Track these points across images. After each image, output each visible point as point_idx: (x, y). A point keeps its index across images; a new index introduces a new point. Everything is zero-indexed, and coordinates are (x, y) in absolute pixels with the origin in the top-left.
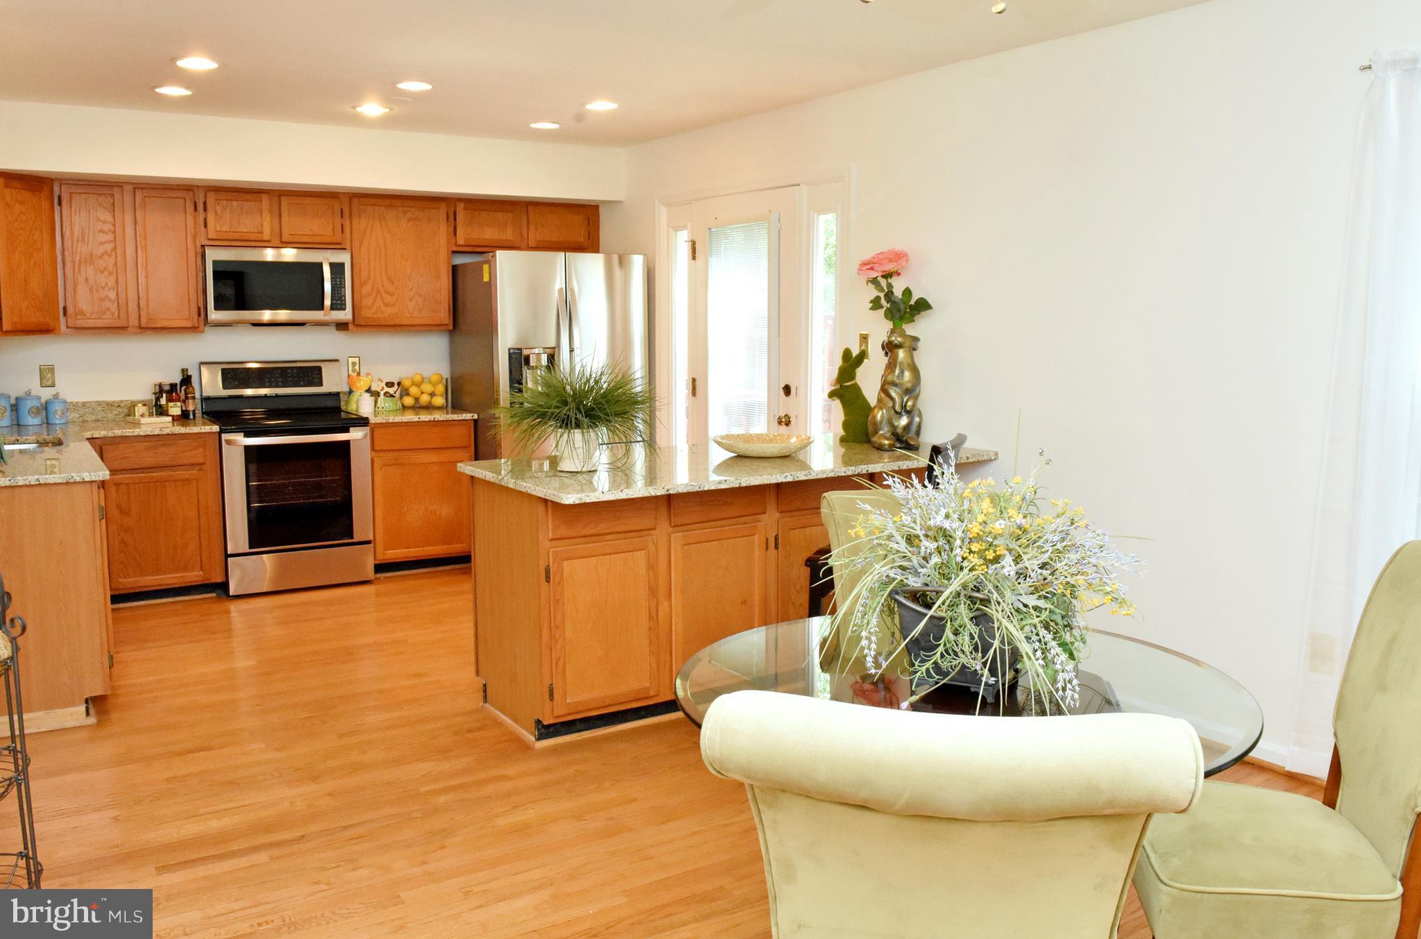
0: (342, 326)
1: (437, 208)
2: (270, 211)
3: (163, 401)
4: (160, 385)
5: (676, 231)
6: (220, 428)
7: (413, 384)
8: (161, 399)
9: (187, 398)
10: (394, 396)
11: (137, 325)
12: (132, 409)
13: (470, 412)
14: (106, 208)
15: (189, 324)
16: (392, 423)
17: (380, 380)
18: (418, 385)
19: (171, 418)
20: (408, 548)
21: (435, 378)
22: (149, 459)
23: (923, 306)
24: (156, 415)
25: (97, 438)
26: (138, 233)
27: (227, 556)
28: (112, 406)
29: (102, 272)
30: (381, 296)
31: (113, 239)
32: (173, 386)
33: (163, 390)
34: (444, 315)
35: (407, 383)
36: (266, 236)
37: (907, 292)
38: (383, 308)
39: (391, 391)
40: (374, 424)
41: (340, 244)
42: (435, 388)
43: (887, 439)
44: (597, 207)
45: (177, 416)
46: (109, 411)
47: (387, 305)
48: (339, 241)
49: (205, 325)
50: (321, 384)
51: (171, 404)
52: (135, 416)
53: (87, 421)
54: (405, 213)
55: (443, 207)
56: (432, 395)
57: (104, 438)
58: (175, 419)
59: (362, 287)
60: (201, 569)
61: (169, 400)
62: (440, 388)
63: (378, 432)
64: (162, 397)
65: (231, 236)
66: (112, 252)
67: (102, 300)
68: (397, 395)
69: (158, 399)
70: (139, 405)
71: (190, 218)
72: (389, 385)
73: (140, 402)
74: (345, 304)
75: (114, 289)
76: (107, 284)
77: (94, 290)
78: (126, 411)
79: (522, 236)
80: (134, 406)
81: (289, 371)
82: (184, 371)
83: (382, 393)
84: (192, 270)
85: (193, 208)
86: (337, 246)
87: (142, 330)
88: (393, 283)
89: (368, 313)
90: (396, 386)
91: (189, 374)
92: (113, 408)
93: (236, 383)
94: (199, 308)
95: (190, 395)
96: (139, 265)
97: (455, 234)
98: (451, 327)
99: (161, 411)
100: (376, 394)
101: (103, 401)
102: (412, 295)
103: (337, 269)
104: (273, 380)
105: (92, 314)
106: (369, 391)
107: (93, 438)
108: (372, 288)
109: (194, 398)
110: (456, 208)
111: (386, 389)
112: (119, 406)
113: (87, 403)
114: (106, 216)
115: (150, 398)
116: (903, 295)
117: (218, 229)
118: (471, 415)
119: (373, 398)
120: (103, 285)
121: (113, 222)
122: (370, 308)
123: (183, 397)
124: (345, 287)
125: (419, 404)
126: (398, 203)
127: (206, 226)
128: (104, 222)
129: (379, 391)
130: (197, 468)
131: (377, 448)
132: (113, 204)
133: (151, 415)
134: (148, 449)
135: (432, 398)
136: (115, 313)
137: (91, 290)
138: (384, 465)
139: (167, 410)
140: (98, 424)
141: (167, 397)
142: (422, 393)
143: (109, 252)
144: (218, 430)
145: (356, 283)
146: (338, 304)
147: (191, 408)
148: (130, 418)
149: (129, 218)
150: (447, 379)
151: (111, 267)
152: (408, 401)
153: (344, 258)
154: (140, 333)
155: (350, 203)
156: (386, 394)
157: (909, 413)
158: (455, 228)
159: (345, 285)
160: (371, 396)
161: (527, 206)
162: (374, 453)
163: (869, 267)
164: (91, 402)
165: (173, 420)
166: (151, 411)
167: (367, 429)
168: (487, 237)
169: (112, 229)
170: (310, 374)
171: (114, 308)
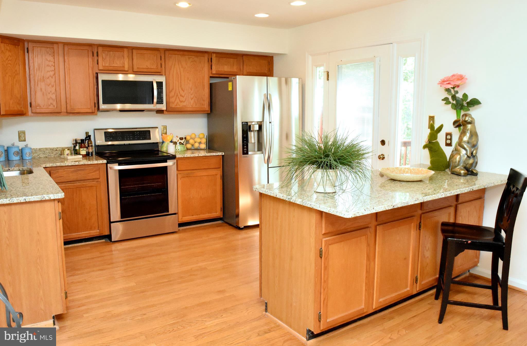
0: (160, 112)
1: (204, 56)
2: (128, 57)
3: (77, 148)
4: (76, 140)
5: (316, 67)
6: (107, 161)
7: (191, 138)
8: (76, 147)
9: (89, 146)
10: (183, 144)
11: (65, 111)
12: (63, 151)
13: (220, 152)
14: (50, 55)
15: (90, 111)
16: (186, 157)
17: (177, 137)
18: (193, 139)
19: (82, 156)
20: (192, 216)
21: (201, 136)
22: (73, 176)
23: (475, 103)
24: (74, 154)
25: (48, 167)
26: (66, 67)
27: (111, 222)
28: (53, 150)
29: (49, 85)
30: (178, 98)
31: (54, 69)
32: (82, 140)
33: (77, 142)
34: (206, 106)
35: (188, 138)
36: (126, 69)
37: (465, 96)
38: (179, 103)
39: (182, 141)
40: (178, 158)
41: (160, 72)
42: (201, 140)
43: (462, 170)
44: (272, 57)
45: (84, 155)
46: (52, 153)
47: (181, 102)
48: (159, 71)
49: (98, 111)
50: (150, 139)
51: (81, 149)
52: (64, 155)
53: (41, 158)
54: (189, 58)
55: (206, 56)
56: (200, 143)
57: (52, 167)
58: (84, 156)
59: (170, 93)
60: (98, 229)
61: (81, 147)
62: (204, 140)
63: (179, 162)
64: (77, 146)
65: (110, 68)
66: (53, 76)
67: (48, 99)
68: (185, 144)
69: (75, 147)
70: (66, 150)
71: (90, 60)
72: (181, 139)
73: (67, 148)
74: (163, 101)
75: (54, 94)
76: (51, 91)
77: (45, 95)
78: (60, 152)
79: (240, 69)
80: (64, 150)
81: (136, 133)
82: (87, 133)
83: (178, 143)
84: (92, 85)
85: (92, 54)
86: (158, 73)
87: (68, 114)
88: (184, 91)
89: (173, 106)
90: (184, 139)
91: (89, 134)
92: (54, 151)
93: (111, 138)
94: (95, 103)
95: (90, 145)
96: (66, 83)
97: (211, 69)
98: (209, 112)
99: (76, 153)
100: (175, 143)
101: (49, 148)
102: (192, 97)
103: (160, 85)
104: (128, 137)
105: (44, 106)
106: (171, 142)
107: (46, 167)
108: (175, 94)
109: (92, 146)
110: (212, 56)
111: (180, 141)
112: (56, 150)
113: (41, 149)
114: (51, 58)
115: (71, 146)
116: (463, 97)
117: (104, 65)
118: (222, 153)
119: (174, 145)
120: (49, 92)
121: (54, 62)
122: (173, 103)
123: (87, 145)
124: (163, 93)
125: (194, 147)
126: (186, 53)
127: (98, 64)
128: (50, 61)
129: (177, 142)
130: (96, 180)
131: (179, 169)
132: (54, 52)
133: (71, 154)
134: (72, 172)
135: (199, 144)
136: (55, 105)
137: (43, 94)
138: (182, 177)
139: (80, 152)
140: (47, 159)
141: (79, 145)
142: (195, 142)
143: (52, 76)
144: (106, 162)
145: (168, 91)
146: (160, 101)
147: (90, 151)
148: (62, 156)
149: (61, 59)
150: (207, 136)
151: (53, 83)
152: (189, 146)
153: (162, 79)
154: (67, 115)
155: (165, 53)
156: (180, 143)
157: (474, 157)
158: (211, 66)
159: (163, 92)
160: (173, 144)
161: (243, 56)
162: (177, 171)
163: (448, 82)
164: (43, 148)
165: (83, 157)
166: (71, 152)
167: (175, 161)
168: (225, 70)
169: (53, 64)
170: (145, 134)
171: (55, 103)
